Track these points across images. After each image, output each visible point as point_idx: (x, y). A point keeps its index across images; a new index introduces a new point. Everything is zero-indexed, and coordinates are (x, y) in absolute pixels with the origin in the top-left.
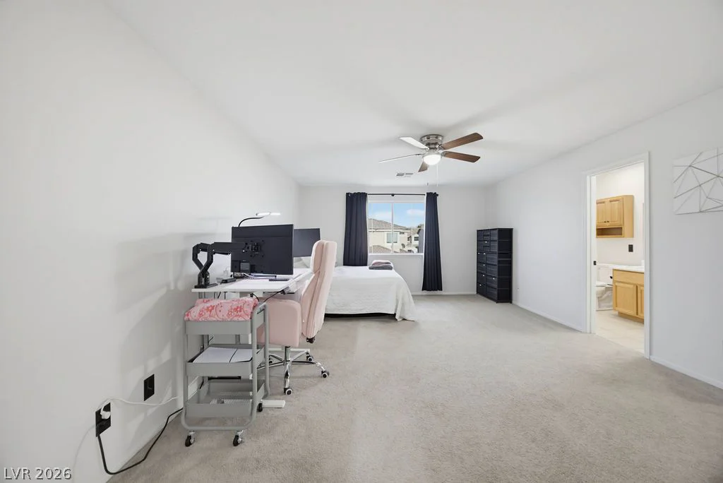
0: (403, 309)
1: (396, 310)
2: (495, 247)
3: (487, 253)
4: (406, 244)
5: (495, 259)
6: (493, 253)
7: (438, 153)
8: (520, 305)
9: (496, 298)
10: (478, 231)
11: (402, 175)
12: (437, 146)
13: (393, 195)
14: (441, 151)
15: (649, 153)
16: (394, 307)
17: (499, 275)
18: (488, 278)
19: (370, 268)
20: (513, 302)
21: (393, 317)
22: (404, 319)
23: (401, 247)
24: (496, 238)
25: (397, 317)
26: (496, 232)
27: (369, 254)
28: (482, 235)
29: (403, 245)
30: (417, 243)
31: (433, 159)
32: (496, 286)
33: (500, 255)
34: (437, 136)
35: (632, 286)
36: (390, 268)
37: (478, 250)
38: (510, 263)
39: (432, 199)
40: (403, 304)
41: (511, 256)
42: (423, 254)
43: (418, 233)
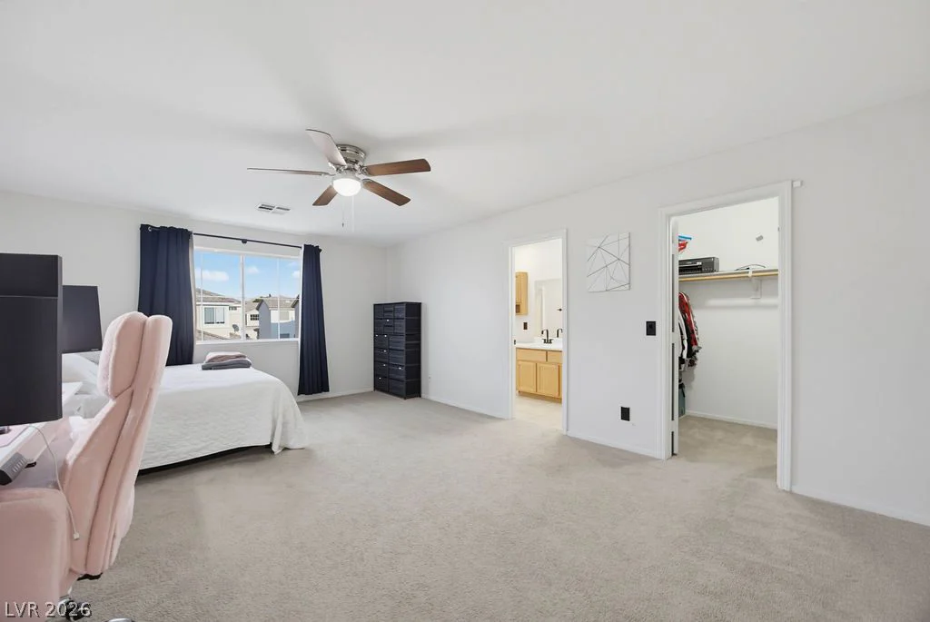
0: (284, 434)
1: (273, 435)
2: (401, 327)
3: (389, 335)
4: (240, 325)
5: (401, 343)
6: (401, 335)
7: (358, 179)
8: (432, 397)
9: (404, 392)
10: (375, 305)
11: (269, 208)
12: (357, 167)
13: (244, 241)
14: (363, 177)
15: (567, 230)
16: (270, 433)
17: (406, 363)
18: (391, 367)
19: (205, 368)
20: (423, 395)
21: (268, 449)
22: (286, 449)
23: (232, 331)
24: (403, 315)
25: (275, 448)
26: (404, 307)
27: (198, 343)
28: (381, 312)
29: (235, 327)
30: (256, 323)
31: (348, 187)
32: (403, 377)
33: (408, 336)
34: (358, 150)
35: (532, 364)
36: (247, 365)
37: (375, 332)
38: (419, 346)
39: (312, 255)
40: (285, 424)
41: (419, 339)
42: (299, 339)
43: (258, 309)
